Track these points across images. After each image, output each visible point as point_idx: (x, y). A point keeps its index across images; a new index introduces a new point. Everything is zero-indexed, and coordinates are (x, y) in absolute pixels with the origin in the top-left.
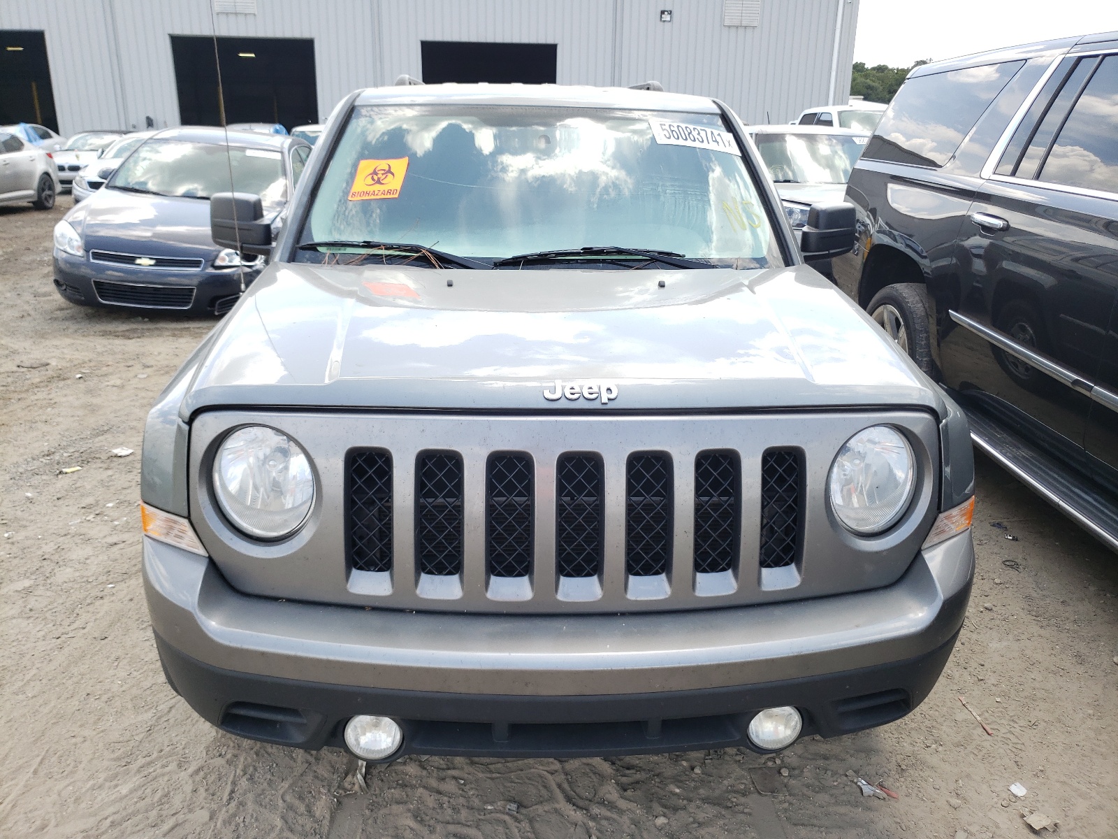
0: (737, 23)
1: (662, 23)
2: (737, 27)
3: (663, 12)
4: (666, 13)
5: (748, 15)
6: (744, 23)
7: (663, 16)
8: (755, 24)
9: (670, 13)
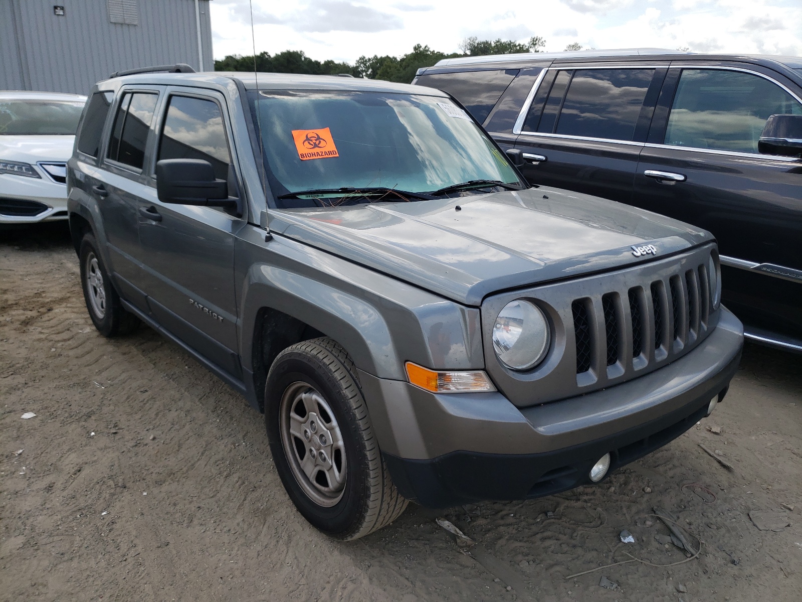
0: (120, 20)
1: (56, 16)
2: (122, 24)
3: (56, 8)
4: (59, 8)
5: (129, 15)
6: (127, 22)
7: (56, 10)
8: (136, 23)
9: (62, 8)
